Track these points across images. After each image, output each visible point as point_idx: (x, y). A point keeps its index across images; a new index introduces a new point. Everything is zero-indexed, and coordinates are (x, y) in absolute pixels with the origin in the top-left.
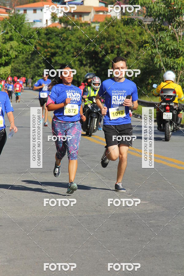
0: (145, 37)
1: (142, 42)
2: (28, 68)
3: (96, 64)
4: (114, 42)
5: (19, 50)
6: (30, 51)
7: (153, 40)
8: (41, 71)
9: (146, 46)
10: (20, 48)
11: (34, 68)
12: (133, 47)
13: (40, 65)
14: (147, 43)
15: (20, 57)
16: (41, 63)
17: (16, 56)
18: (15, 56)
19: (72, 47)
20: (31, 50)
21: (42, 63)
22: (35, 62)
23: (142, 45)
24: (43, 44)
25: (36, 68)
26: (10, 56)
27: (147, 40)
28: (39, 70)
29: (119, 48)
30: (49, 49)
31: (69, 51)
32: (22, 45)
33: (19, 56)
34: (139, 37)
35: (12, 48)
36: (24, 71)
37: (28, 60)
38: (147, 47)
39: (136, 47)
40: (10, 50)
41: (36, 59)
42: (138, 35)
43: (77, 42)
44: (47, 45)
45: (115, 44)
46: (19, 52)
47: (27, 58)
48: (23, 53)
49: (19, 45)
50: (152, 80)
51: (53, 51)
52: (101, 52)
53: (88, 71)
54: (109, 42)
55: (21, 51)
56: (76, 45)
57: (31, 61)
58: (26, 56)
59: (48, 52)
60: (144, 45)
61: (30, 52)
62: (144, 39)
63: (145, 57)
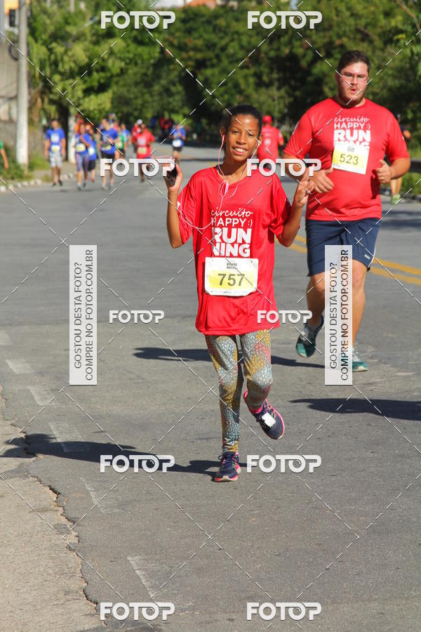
0: (397, 21)
1: (390, 31)
2: (147, 97)
3: (293, 83)
4: (331, 33)
5: (128, 58)
6: (151, 58)
7: (414, 26)
8: (174, 100)
9: (398, 40)
10: (129, 52)
11: (160, 94)
12: (371, 42)
13: (173, 89)
14: (401, 32)
15: (130, 72)
16: (174, 84)
17: (122, 70)
18: (118, 71)
19: (242, 47)
20: (153, 55)
21: (178, 85)
22: (163, 82)
23: (389, 38)
24: (179, 42)
25: (165, 95)
26: (109, 70)
27: (400, 26)
28: (171, 100)
29: (342, 46)
30: (191, 53)
31: (233, 55)
32: (133, 46)
33: (127, 69)
34: (382, 21)
35: (111, 53)
36: (139, 101)
37: (146, 79)
38: (402, 42)
39: (378, 43)
40: (108, 59)
41: (164, 74)
42: (381, 17)
43: (251, 36)
44: (186, 44)
45: (335, 38)
46: (128, 61)
47: (145, 75)
48: (136, 64)
49: (128, 46)
50: (414, 112)
51: (199, 56)
52: (304, 56)
53: (276, 98)
54: (321, 34)
55: (131, 60)
56: (249, 43)
57: (153, 80)
58: (143, 71)
59: (190, 59)
60: (395, 38)
61: (152, 61)
62: (393, 23)
63: (397, 63)
